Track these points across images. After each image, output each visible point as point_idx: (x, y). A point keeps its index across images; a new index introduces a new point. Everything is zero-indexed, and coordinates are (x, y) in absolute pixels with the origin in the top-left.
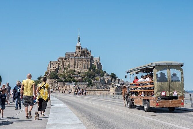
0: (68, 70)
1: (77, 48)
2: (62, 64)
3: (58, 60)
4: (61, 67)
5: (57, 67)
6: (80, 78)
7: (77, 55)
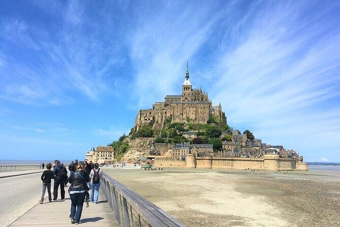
0: (172, 123)
1: (185, 88)
2: (160, 114)
3: (154, 107)
4: (158, 118)
5: (151, 119)
6: (193, 137)
7: (186, 99)
